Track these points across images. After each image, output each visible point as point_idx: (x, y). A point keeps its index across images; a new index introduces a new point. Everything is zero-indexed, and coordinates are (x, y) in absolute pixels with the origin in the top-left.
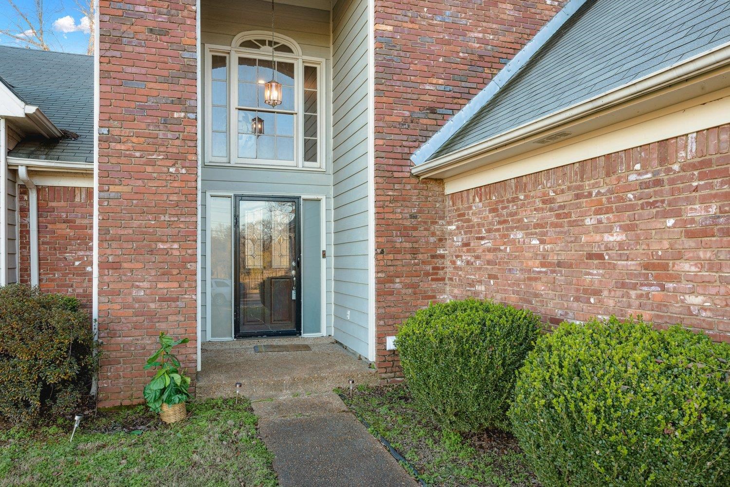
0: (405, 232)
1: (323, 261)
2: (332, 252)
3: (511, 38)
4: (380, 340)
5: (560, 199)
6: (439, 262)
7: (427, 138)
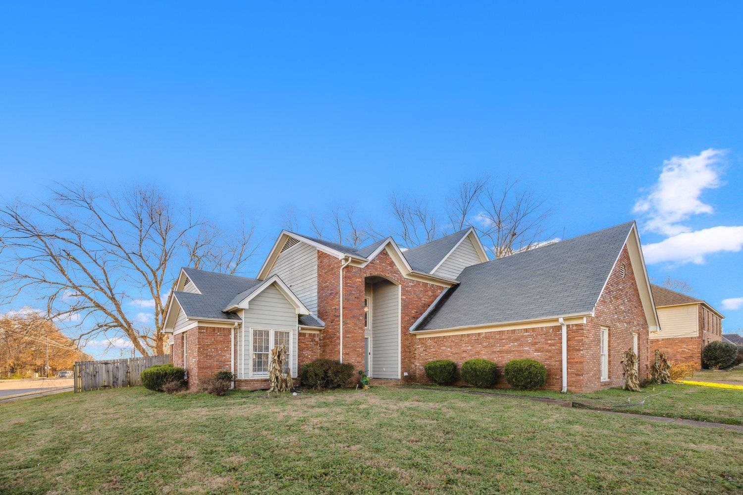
0: (408, 347)
1: (369, 356)
2: (372, 353)
3: (431, 300)
4: (402, 373)
5: (456, 341)
6: (415, 355)
7: (413, 324)
